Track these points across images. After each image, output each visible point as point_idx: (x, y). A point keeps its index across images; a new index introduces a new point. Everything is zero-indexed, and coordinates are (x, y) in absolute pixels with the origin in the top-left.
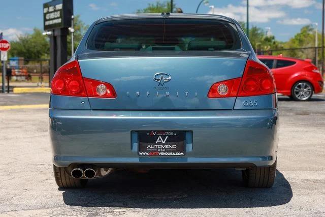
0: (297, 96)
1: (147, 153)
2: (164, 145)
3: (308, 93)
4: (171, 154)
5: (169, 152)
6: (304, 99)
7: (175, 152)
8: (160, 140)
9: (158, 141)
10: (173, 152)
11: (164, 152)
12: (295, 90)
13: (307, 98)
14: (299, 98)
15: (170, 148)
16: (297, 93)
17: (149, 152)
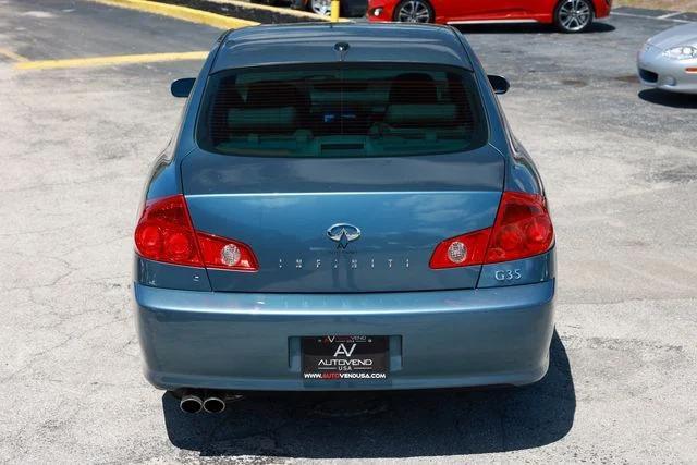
0: (564, 24)
1: (319, 375)
2: (349, 359)
3: (583, 18)
4: (363, 376)
5: (359, 372)
6: (577, 29)
7: (370, 372)
8: (342, 350)
9: (338, 352)
10: (365, 372)
11: (349, 372)
12: (561, 13)
13: (581, 27)
14: (567, 27)
15: (361, 365)
16: (564, 18)
17: (322, 372)
